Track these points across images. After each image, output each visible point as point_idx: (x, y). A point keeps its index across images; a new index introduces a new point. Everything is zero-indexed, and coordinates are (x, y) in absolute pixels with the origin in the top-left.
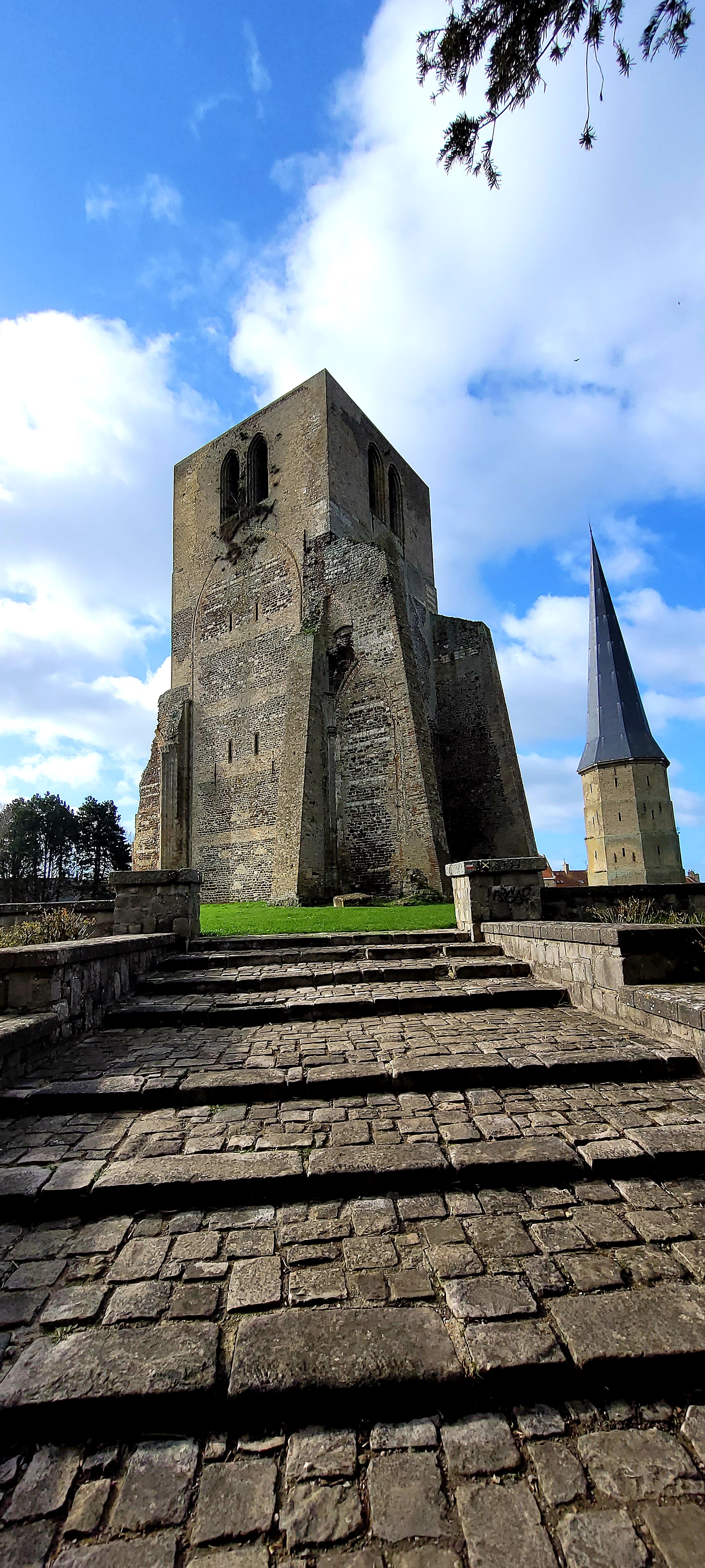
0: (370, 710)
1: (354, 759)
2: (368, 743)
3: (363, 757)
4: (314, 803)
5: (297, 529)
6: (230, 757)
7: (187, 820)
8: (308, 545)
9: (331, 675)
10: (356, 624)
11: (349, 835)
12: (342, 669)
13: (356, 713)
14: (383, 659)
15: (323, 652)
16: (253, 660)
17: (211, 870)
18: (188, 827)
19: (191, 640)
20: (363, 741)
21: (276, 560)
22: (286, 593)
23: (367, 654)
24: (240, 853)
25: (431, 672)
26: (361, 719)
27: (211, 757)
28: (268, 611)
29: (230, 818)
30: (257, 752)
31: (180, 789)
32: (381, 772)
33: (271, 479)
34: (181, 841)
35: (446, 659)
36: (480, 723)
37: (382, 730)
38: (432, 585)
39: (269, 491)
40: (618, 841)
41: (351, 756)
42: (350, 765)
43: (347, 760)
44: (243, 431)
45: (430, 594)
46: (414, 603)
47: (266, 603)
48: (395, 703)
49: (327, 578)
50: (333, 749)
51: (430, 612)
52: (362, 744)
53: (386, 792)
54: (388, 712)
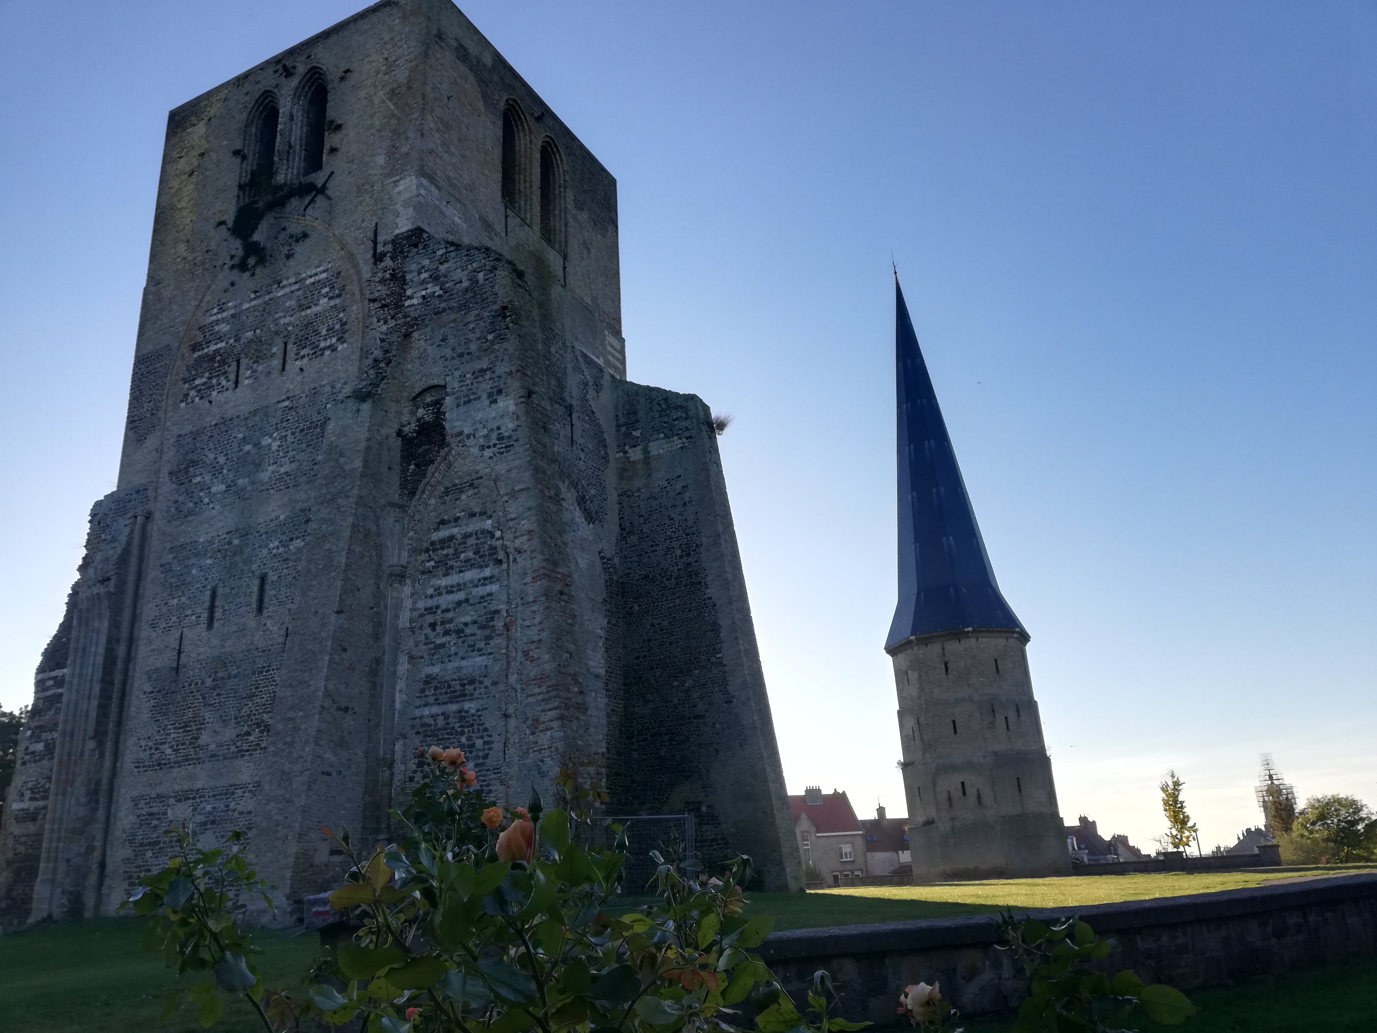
0: (466, 536)
1: (433, 626)
2: (461, 596)
3: (451, 621)
4: (346, 709)
5: (363, 221)
6: (211, 620)
7: (117, 743)
8: (380, 249)
9: (404, 472)
10: (453, 384)
11: (415, 772)
12: (423, 464)
13: (442, 541)
14: (495, 445)
15: (390, 430)
16: (270, 441)
17: (150, 844)
18: (116, 754)
19: (164, 404)
20: (452, 592)
21: (324, 271)
22: (337, 327)
23: (468, 436)
24: (209, 808)
25: (611, 477)
26: (451, 551)
27: (174, 619)
28: (303, 357)
29: (197, 738)
30: (260, 609)
31: (107, 682)
32: (479, 650)
33: (331, 140)
34: (98, 782)
35: (636, 454)
36: (690, 564)
37: (487, 572)
38: (617, 333)
39: (324, 159)
40: (953, 768)
41: (430, 619)
42: (427, 637)
43: (421, 628)
44: (289, 64)
45: (613, 347)
46: (580, 359)
47: (302, 343)
48: (511, 524)
49: (407, 303)
50: (398, 606)
51: (613, 377)
52: (451, 597)
53: (486, 687)
54: (498, 539)
